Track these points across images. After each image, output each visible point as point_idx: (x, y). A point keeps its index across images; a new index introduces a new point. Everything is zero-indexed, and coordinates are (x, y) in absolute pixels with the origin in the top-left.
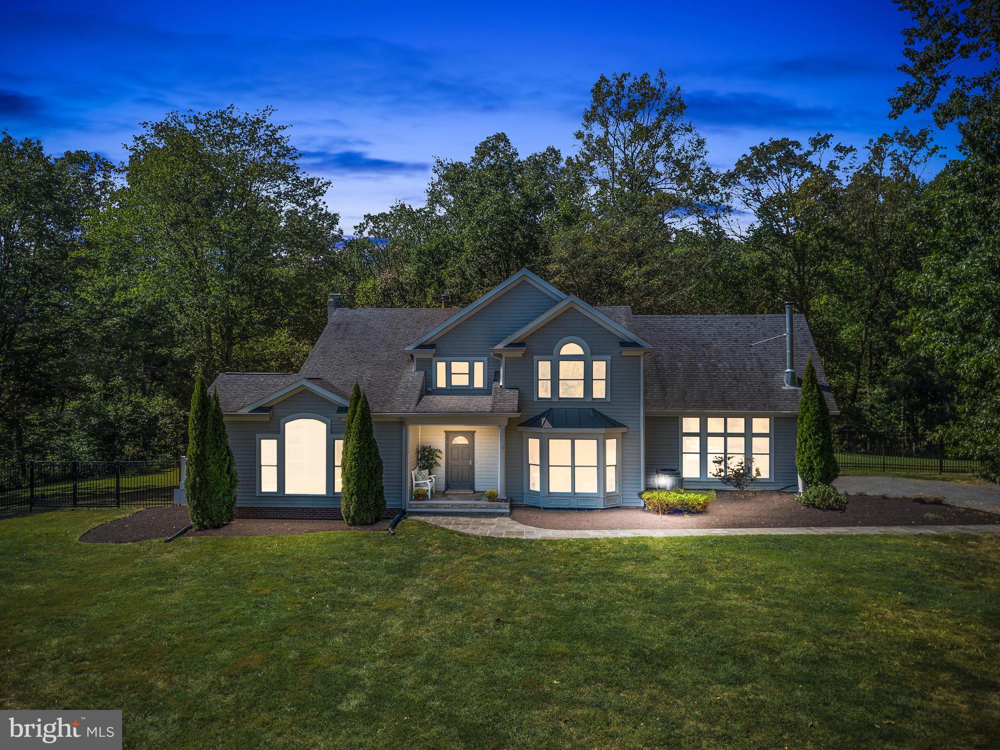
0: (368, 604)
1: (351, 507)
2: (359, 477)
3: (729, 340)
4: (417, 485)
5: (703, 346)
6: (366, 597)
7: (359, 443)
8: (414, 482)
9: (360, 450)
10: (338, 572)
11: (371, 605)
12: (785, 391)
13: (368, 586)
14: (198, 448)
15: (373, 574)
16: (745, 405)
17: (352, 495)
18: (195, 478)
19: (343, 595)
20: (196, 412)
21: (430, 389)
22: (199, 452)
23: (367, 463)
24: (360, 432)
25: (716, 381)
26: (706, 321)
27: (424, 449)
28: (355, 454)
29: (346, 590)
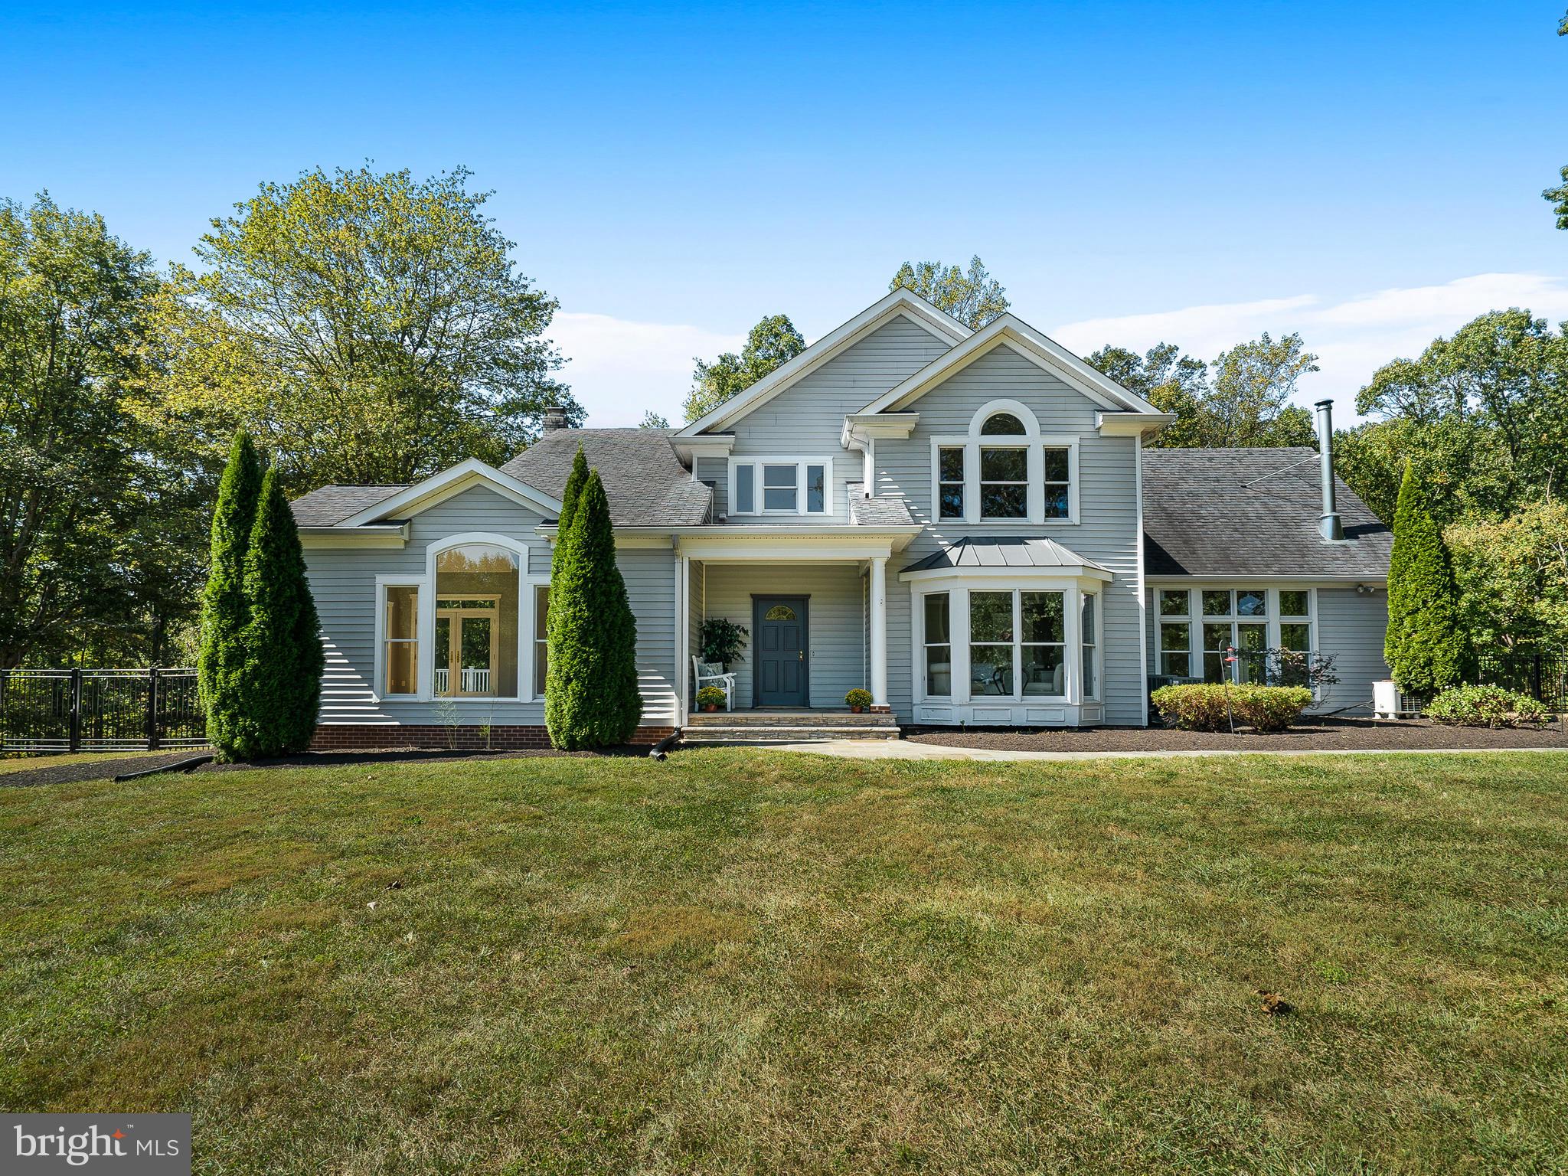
0: (587, 928)
1: (565, 707)
2: (583, 640)
3: (1205, 479)
4: (703, 684)
5: (1166, 487)
6: (583, 899)
7: (583, 568)
8: (698, 678)
9: (585, 583)
10: (503, 827)
11: (597, 932)
12: (1326, 547)
13: (593, 864)
14: (225, 580)
15: (615, 831)
16: (1267, 566)
17: (568, 681)
18: (215, 645)
19: (492, 895)
20: (227, 503)
21: (723, 516)
22: (226, 588)
23: (602, 612)
24: (586, 545)
25: (1205, 533)
26: (1160, 456)
27: (712, 624)
28: (575, 590)
29: (511, 877)
